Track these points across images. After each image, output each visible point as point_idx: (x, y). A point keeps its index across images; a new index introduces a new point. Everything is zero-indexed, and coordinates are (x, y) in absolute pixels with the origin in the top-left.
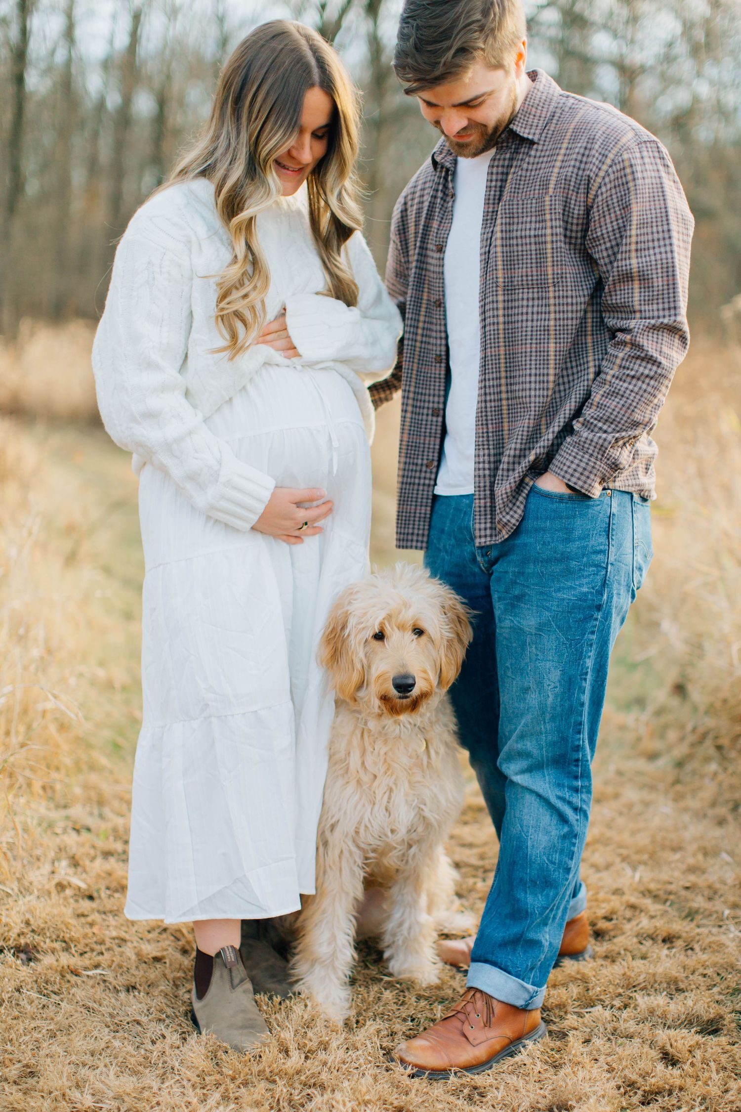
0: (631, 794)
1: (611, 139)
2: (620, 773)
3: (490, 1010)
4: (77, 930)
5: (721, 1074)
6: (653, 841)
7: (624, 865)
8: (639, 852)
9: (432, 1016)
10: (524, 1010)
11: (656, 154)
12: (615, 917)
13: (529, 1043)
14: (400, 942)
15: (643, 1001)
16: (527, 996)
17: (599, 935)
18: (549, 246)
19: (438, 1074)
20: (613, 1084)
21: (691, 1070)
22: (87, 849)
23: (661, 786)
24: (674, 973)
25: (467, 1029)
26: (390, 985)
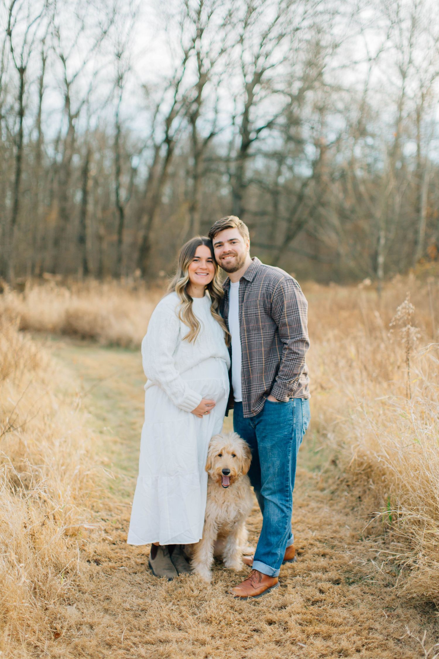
0: (313, 504)
1: (276, 280)
2: (309, 496)
3: (260, 577)
4: (113, 555)
5: (339, 596)
6: (320, 522)
7: (309, 530)
8: (315, 525)
9: (240, 581)
10: (272, 577)
11: (292, 283)
12: (305, 548)
13: (274, 589)
14: (229, 556)
15: (313, 574)
16: (273, 572)
17: (299, 554)
18: (260, 316)
19: (244, 598)
20: (302, 599)
21: (328, 594)
22: (110, 527)
23: (325, 501)
24: (325, 565)
25: (253, 583)
26: (225, 571)
